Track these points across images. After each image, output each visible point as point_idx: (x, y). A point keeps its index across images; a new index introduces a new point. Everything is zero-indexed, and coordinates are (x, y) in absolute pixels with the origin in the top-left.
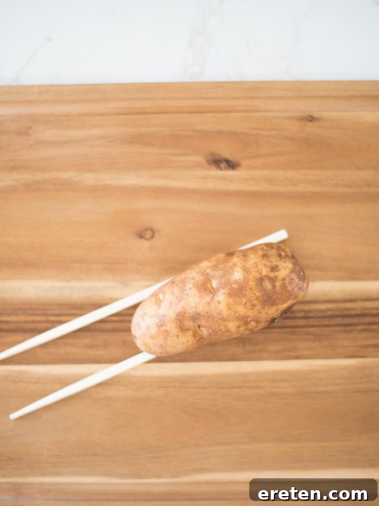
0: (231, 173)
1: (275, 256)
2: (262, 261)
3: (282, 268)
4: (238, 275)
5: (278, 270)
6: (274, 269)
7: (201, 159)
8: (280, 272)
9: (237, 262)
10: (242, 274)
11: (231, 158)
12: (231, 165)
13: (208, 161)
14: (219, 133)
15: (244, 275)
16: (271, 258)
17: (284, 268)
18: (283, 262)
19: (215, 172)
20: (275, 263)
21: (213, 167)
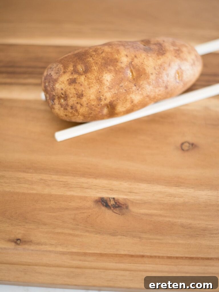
0: (105, 195)
1: (71, 96)
2: (83, 89)
3: (65, 82)
4: (108, 77)
5: (69, 80)
6: (73, 82)
7: (134, 209)
8: (68, 78)
9: (107, 92)
10: (104, 78)
11: (104, 208)
12: (104, 202)
13: (127, 207)
14: (114, 234)
15: (102, 77)
16: (75, 92)
17: (63, 83)
18: (64, 89)
19: (120, 197)
20: (72, 87)
21: (121, 201)
